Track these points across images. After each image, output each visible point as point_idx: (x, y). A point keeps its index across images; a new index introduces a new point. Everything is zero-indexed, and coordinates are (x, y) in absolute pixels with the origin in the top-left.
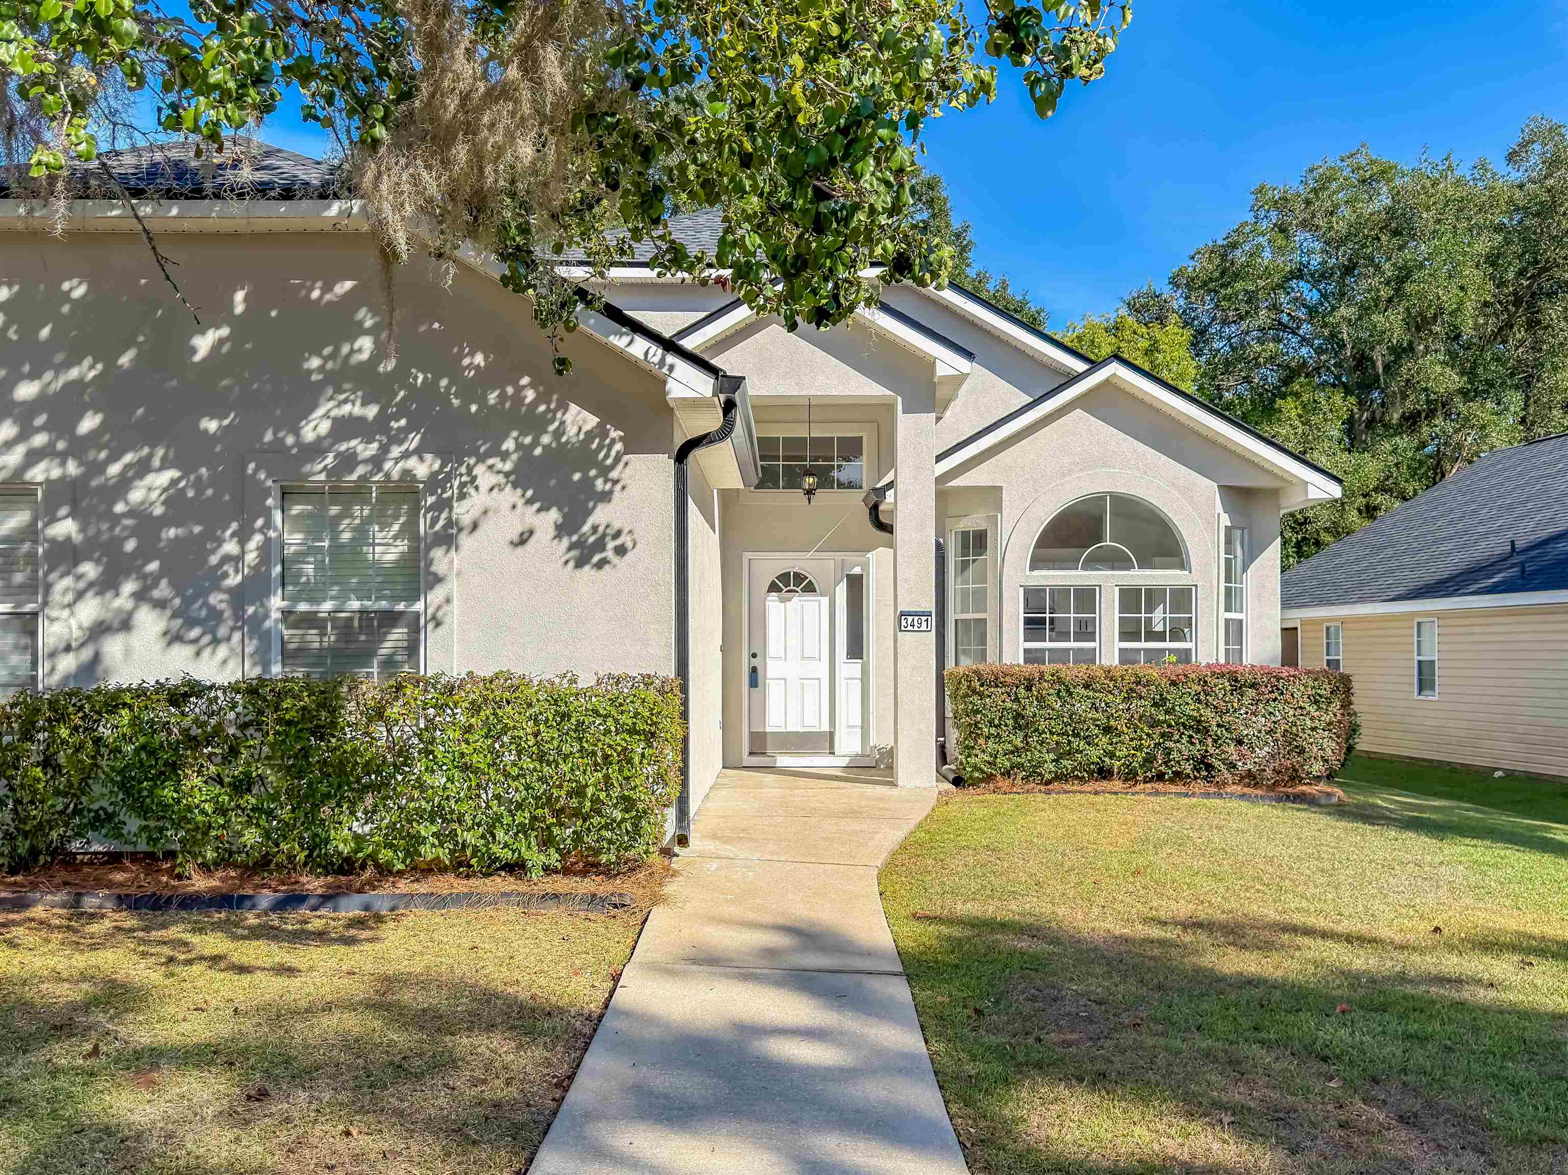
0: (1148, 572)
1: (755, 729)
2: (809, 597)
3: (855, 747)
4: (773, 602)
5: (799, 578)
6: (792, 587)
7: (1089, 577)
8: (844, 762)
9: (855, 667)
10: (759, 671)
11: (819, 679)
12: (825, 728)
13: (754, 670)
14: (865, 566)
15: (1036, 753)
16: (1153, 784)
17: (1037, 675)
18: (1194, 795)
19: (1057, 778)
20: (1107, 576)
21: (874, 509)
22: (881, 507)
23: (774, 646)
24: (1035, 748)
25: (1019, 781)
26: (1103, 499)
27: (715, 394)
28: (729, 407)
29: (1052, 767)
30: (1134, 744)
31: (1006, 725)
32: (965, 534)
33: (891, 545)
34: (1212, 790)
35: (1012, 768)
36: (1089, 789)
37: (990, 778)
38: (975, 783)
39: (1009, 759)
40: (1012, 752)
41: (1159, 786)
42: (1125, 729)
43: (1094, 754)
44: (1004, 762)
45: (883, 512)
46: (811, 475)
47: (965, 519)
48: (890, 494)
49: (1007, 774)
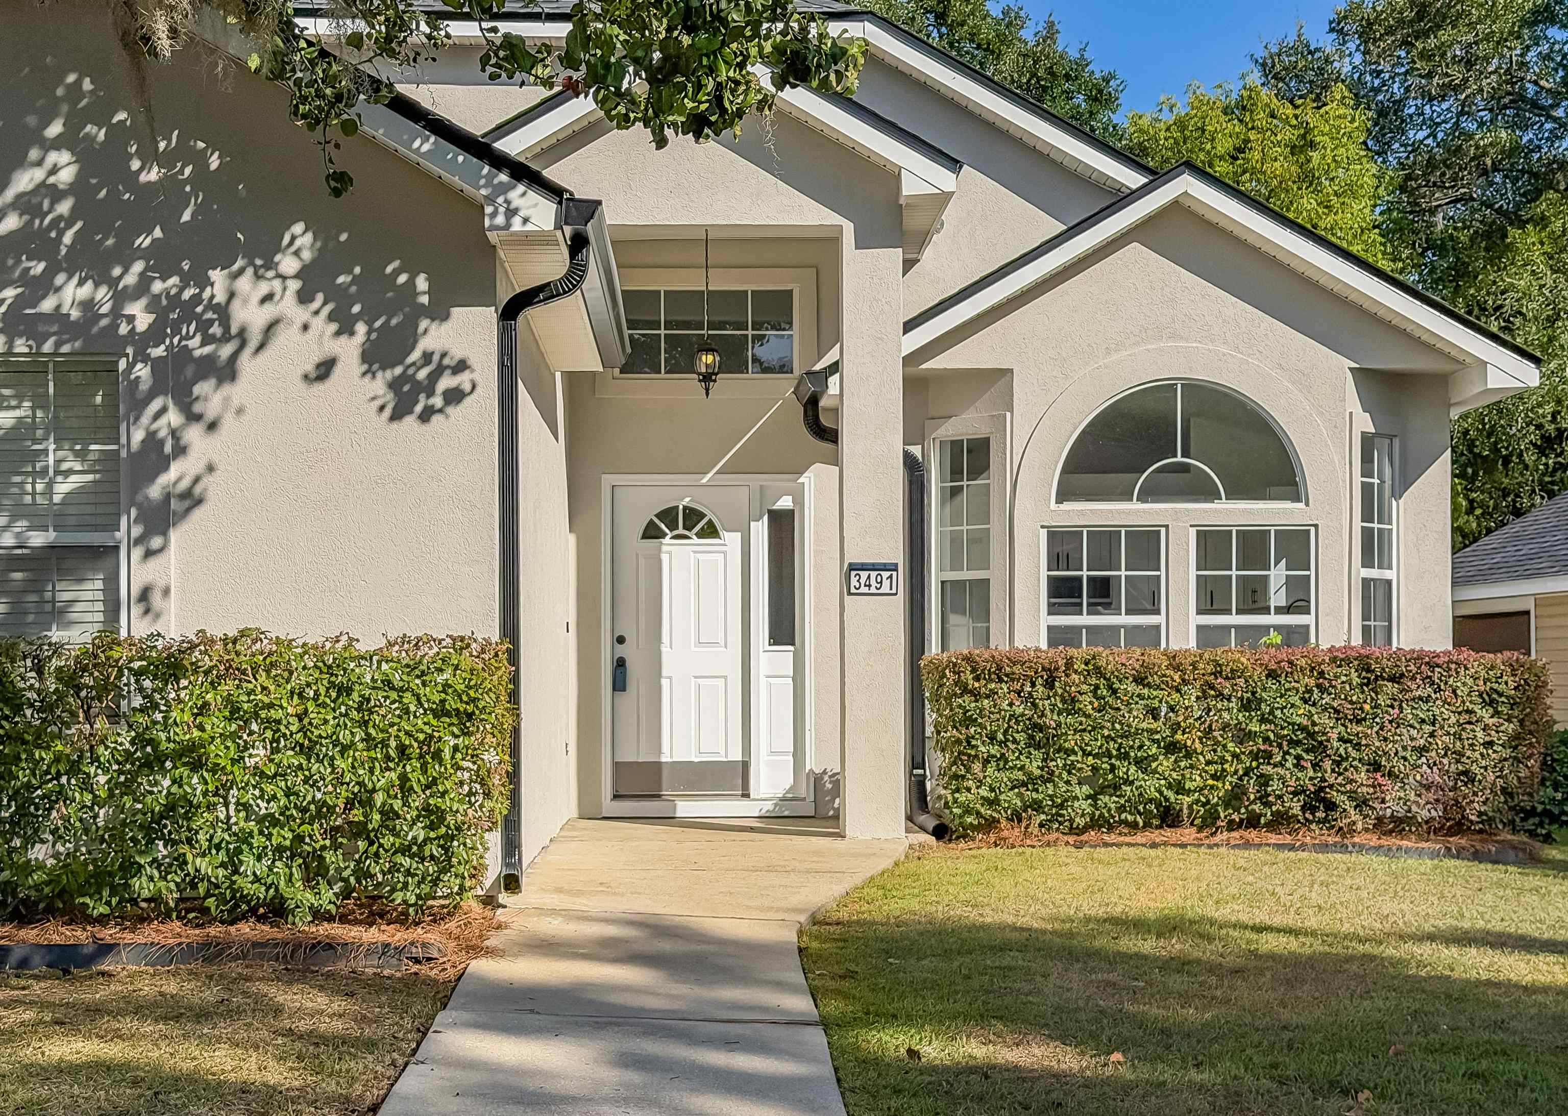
0: (1242, 505)
2: (709, 545)
3: (784, 785)
5: (692, 516)
6: (681, 531)
7: (1149, 512)
8: (764, 808)
9: (784, 656)
10: (629, 663)
11: (727, 678)
12: (736, 755)
13: (620, 664)
14: (799, 500)
15: (1061, 784)
16: (1242, 832)
17: (1061, 662)
18: (1303, 847)
19: (1097, 823)
20: (1177, 511)
21: (812, 404)
22: (822, 403)
24: (1060, 777)
25: (1034, 829)
26: (1173, 388)
27: (559, 226)
28: (578, 244)
29: (1086, 805)
30: (1211, 769)
31: (1015, 741)
32: (956, 446)
33: (835, 460)
34: (1333, 840)
35: (1024, 808)
36: (1144, 840)
37: (990, 825)
38: (967, 834)
39: (1020, 795)
40: (1024, 784)
41: (1252, 835)
42: (1198, 745)
43: (1151, 786)
44: (1012, 799)
45: (826, 410)
46: (709, 350)
47: (955, 422)
48: (834, 380)
49: (1016, 817)
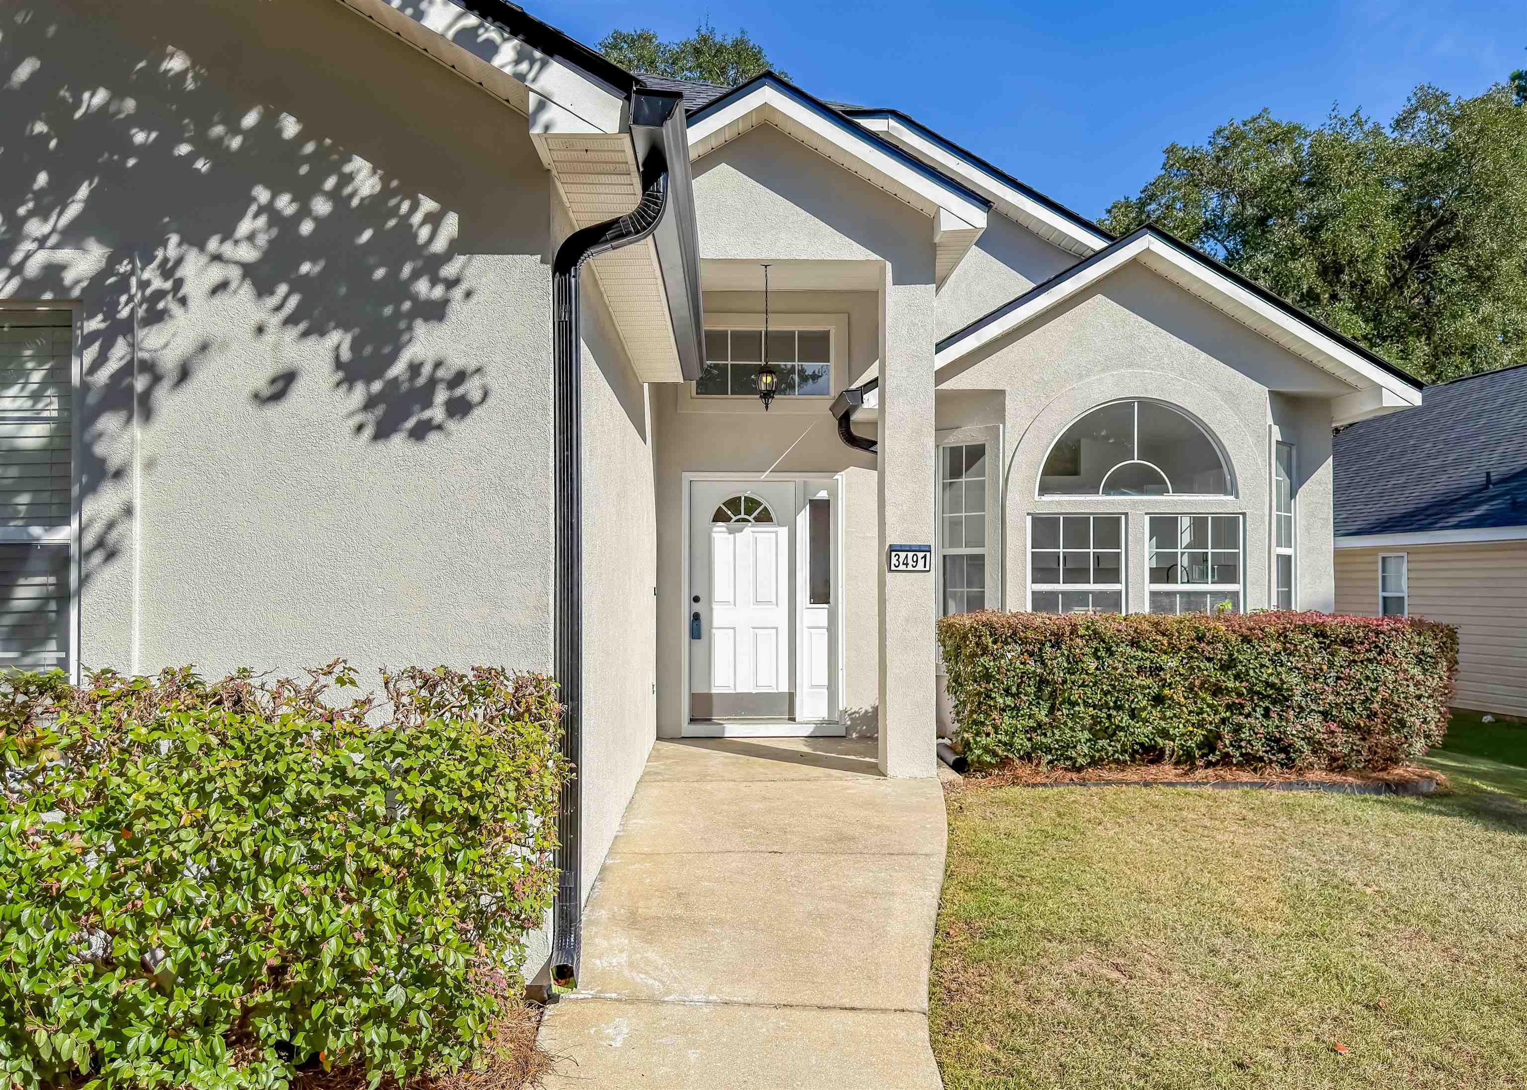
0: (1186, 497)
1: (700, 689)
2: (763, 528)
3: (822, 712)
4: (720, 531)
5: (752, 504)
6: (743, 516)
7: (1112, 503)
8: (808, 730)
9: (821, 613)
10: (702, 617)
11: (777, 628)
12: (784, 688)
13: (696, 617)
14: (834, 492)
15: (1067, 731)
16: (1217, 771)
17: (1067, 629)
18: (1270, 785)
19: (1094, 763)
20: (1134, 503)
21: (844, 421)
22: (856, 417)
23: (722, 588)
24: (1065, 724)
25: (1043, 768)
26: (1130, 405)
27: (625, 128)
28: (653, 170)
29: (1086, 749)
30: (1193, 719)
31: (1026, 695)
32: (956, 450)
34: (1293, 777)
35: (1034, 749)
36: (1136, 778)
37: (1004, 763)
38: (983, 768)
39: (1030, 739)
40: (1034, 729)
41: (1227, 774)
42: (1181, 699)
43: (1143, 732)
44: (1020, 741)
45: (856, 423)
46: (768, 372)
47: (956, 432)
48: (871, 400)
49: (1027, 757)
